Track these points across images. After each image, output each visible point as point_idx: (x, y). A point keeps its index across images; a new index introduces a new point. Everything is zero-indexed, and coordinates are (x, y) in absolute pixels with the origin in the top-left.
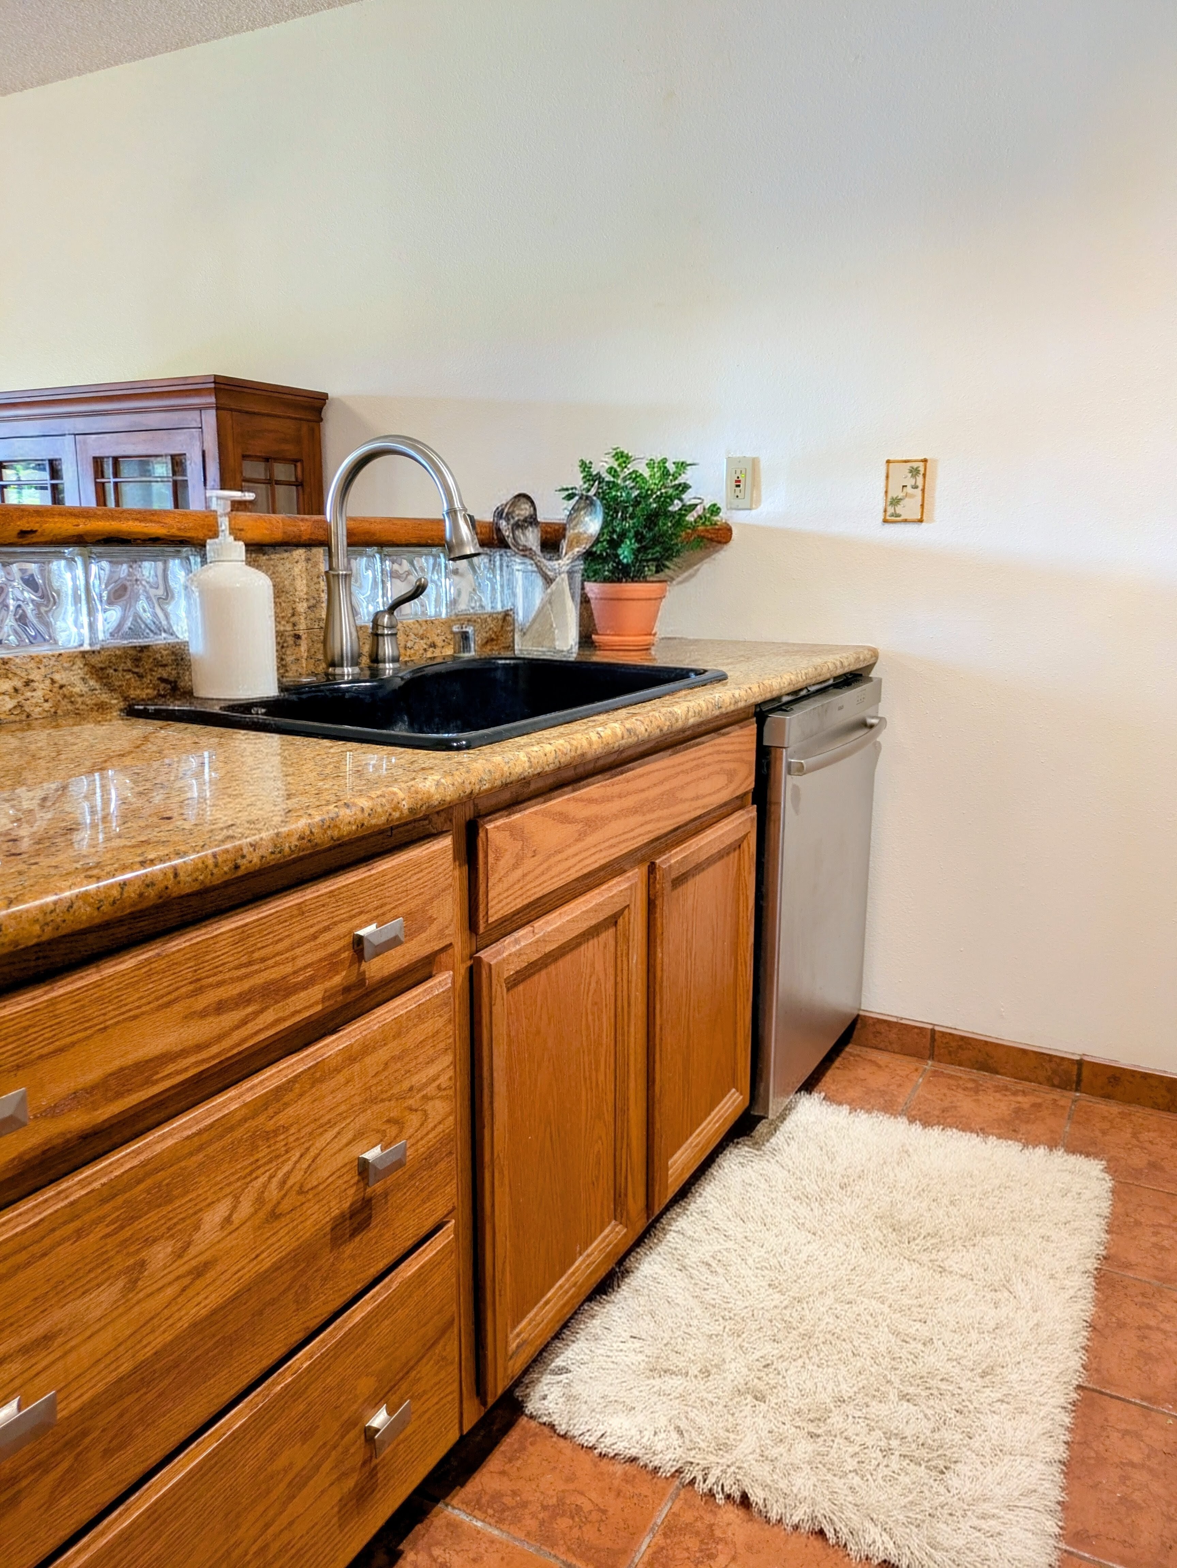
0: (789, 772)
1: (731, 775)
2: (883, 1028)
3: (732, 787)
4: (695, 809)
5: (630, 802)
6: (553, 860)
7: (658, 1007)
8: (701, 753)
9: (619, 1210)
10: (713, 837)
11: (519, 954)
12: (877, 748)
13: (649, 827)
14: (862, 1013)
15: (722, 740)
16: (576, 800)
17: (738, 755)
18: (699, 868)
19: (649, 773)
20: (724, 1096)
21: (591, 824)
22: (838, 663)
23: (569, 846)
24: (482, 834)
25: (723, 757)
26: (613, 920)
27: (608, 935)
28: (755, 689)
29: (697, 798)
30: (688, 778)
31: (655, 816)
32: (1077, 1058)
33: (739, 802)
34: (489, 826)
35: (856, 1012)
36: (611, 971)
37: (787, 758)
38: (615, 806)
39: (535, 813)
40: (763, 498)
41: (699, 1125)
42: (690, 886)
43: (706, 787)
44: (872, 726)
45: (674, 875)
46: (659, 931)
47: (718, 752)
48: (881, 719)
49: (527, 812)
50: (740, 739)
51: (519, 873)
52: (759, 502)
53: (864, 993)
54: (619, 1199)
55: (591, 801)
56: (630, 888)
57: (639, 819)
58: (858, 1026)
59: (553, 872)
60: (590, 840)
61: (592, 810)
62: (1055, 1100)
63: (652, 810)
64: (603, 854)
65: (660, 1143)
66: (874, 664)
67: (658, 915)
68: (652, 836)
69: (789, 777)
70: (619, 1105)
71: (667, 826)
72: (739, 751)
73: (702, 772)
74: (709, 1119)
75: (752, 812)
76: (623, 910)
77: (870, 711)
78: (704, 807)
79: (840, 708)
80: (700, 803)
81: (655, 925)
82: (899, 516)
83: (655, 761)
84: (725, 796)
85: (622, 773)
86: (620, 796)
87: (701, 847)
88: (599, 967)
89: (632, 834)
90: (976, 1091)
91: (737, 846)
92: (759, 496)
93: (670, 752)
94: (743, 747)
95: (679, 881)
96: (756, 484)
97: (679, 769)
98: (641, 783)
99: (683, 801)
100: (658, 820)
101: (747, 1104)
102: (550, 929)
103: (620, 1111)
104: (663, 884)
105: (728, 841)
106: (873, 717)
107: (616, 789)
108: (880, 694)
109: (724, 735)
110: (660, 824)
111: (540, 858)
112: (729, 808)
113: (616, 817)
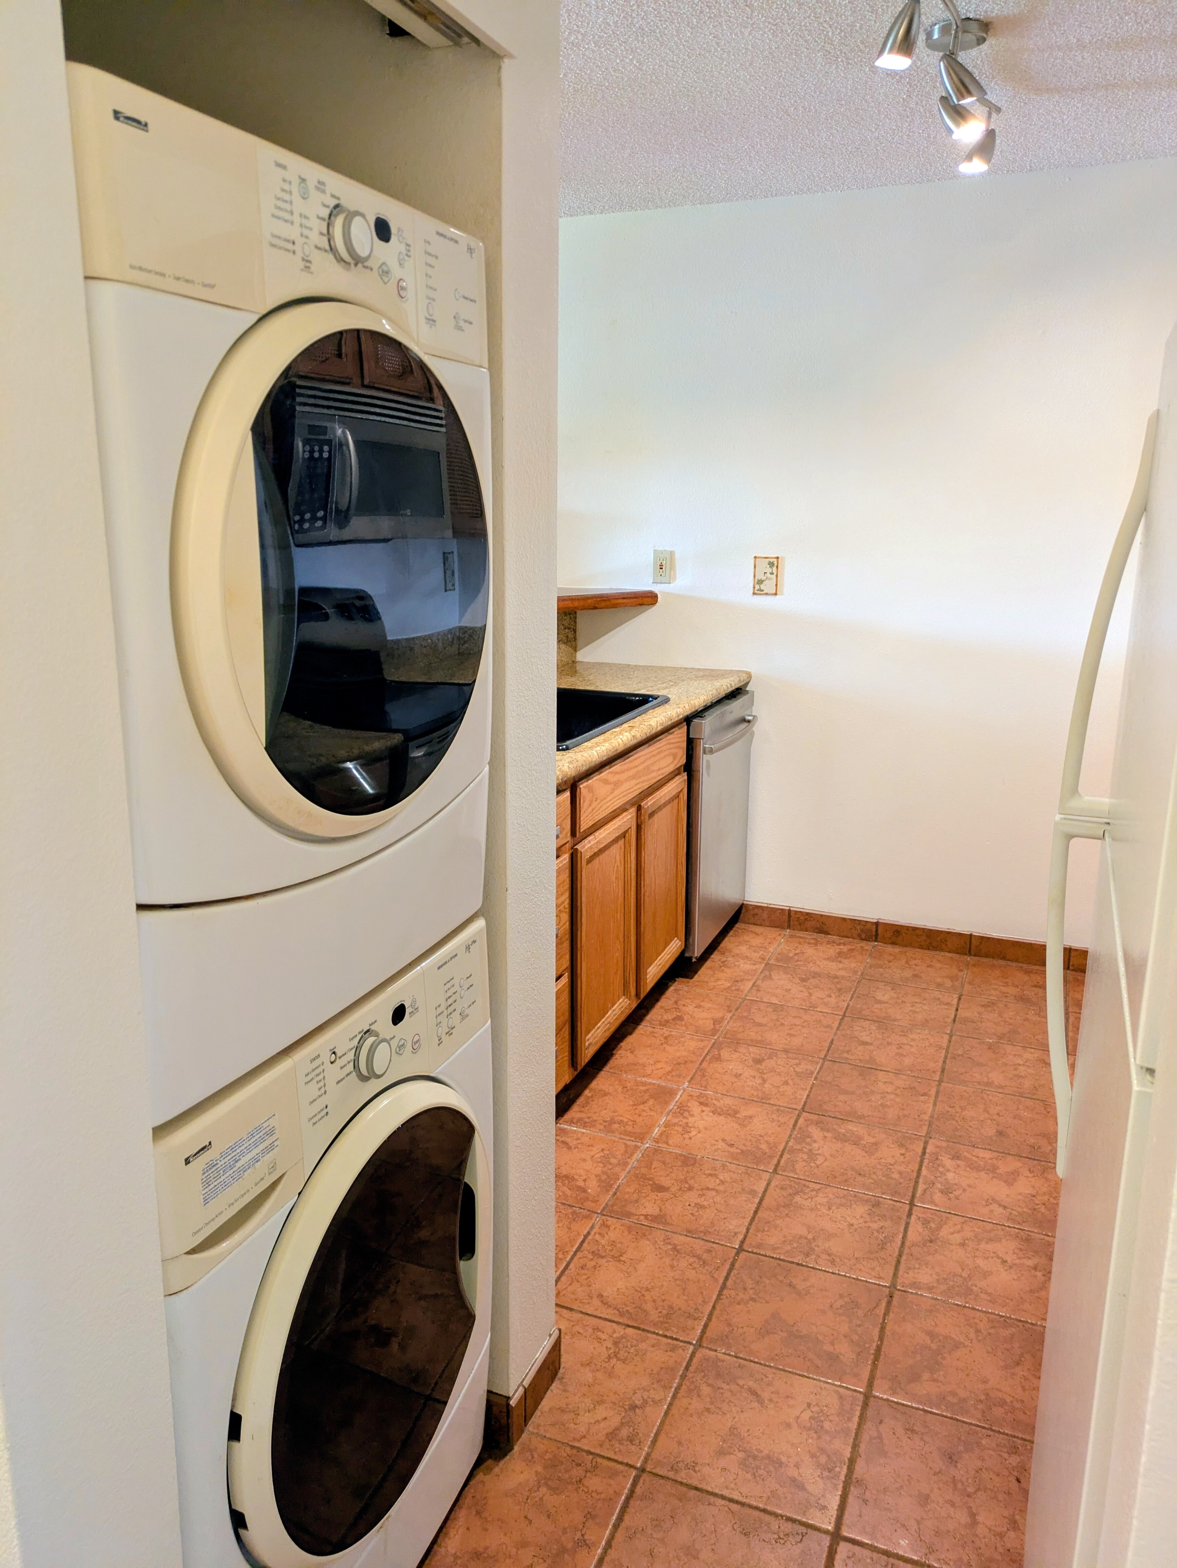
0: (704, 753)
1: (675, 756)
2: (759, 912)
3: (675, 762)
4: (659, 775)
5: (631, 773)
6: (603, 803)
7: (642, 883)
8: (661, 745)
9: (626, 992)
10: (666, 791)
11: (591, 848)
12: (753, 734)
13: (638, 786)
14: (745, 902)
15: (671, 736)
16: (611, 773)
17: (678, 744)
18: (660, 808)
19: (640, 757)
20: (671, 941)
21: (617, 784)
22: (729, 685)
23: (608, 796)
24: (578, 790)
25: (671, 746)
26: (624, 835)
27: (621, 842)
28: (687, 707)
29: (659, 770)
30: (656, 758)
31: (641, 780)
32: (876, 921)
33: (677, 772)
34: (581, 786)
35: (741, 902)
36: (623, 862)
37: (702, 745)
38: (624, 776)
39: (597, 780)
40: (678, 576)
41: (660, 954)
42: (656, 817)
43: (663, 763)
44: (749, 721)
45: (650, 811)
46: (643, 842)
47: (669, 744)
48: (754, 717)
49: (594, 779)
50: (679, 735)
51: (591, 809)
52: (675, 579)
53: (746, 889)
54: (626, 985)
55: (617, 773)
56: (631, 818)
57: (633, 782)
58: (743, 911)
59: (604, 808)
60: (616, 792)
61: (617, 777)
62: (862, 947)
63: (640, 777)
64: (622, 800)
65: (645, 959)
66: (749, 682)
67: (642, 833)
68: (640, 791)
69: (704, 755)
70: (626, 933)
71: (645, 785)
72: (679, 742)
73: (662, 755)
74: (664, 952)
75: (685, 776)
76: (628, 830)
77: (747, 712)
78: (663, 774)
79: (731, 712)
80: (661, 772)
81: (641, 839)
82: (763, 591)
83: (641, 751)
84: (671, 768)
85: (628, 758)
86: (627, 770)
87: (661, 797)
88: (618, 859)
89: (631, 790)
90: (816, 945)
91: (677, 796)
92: (675, 574)
93: (647, 745)
94: (680, 740)
95: (652, 815)
96: (672, 567)
97: (651, 755)
98: (636, 763)
99: (653, 771)
100: (643, 782)
101: (683, 947)
102: (602, 836)
103: (626, 937)
104: (645, 816)
105: (674, 793)
106: (749, 716)
107: (626, 767)
108: (753, 701)
109: (671, 733)
110: (644, 784)
111: (598, 801)
112: (672, 775)
113: (626, 780)
